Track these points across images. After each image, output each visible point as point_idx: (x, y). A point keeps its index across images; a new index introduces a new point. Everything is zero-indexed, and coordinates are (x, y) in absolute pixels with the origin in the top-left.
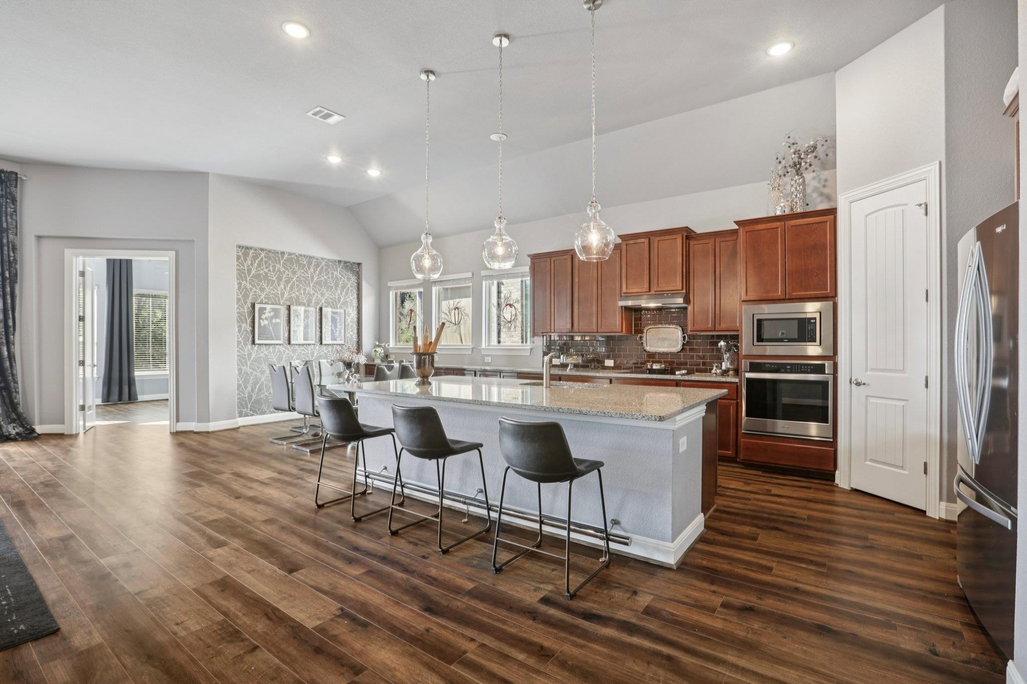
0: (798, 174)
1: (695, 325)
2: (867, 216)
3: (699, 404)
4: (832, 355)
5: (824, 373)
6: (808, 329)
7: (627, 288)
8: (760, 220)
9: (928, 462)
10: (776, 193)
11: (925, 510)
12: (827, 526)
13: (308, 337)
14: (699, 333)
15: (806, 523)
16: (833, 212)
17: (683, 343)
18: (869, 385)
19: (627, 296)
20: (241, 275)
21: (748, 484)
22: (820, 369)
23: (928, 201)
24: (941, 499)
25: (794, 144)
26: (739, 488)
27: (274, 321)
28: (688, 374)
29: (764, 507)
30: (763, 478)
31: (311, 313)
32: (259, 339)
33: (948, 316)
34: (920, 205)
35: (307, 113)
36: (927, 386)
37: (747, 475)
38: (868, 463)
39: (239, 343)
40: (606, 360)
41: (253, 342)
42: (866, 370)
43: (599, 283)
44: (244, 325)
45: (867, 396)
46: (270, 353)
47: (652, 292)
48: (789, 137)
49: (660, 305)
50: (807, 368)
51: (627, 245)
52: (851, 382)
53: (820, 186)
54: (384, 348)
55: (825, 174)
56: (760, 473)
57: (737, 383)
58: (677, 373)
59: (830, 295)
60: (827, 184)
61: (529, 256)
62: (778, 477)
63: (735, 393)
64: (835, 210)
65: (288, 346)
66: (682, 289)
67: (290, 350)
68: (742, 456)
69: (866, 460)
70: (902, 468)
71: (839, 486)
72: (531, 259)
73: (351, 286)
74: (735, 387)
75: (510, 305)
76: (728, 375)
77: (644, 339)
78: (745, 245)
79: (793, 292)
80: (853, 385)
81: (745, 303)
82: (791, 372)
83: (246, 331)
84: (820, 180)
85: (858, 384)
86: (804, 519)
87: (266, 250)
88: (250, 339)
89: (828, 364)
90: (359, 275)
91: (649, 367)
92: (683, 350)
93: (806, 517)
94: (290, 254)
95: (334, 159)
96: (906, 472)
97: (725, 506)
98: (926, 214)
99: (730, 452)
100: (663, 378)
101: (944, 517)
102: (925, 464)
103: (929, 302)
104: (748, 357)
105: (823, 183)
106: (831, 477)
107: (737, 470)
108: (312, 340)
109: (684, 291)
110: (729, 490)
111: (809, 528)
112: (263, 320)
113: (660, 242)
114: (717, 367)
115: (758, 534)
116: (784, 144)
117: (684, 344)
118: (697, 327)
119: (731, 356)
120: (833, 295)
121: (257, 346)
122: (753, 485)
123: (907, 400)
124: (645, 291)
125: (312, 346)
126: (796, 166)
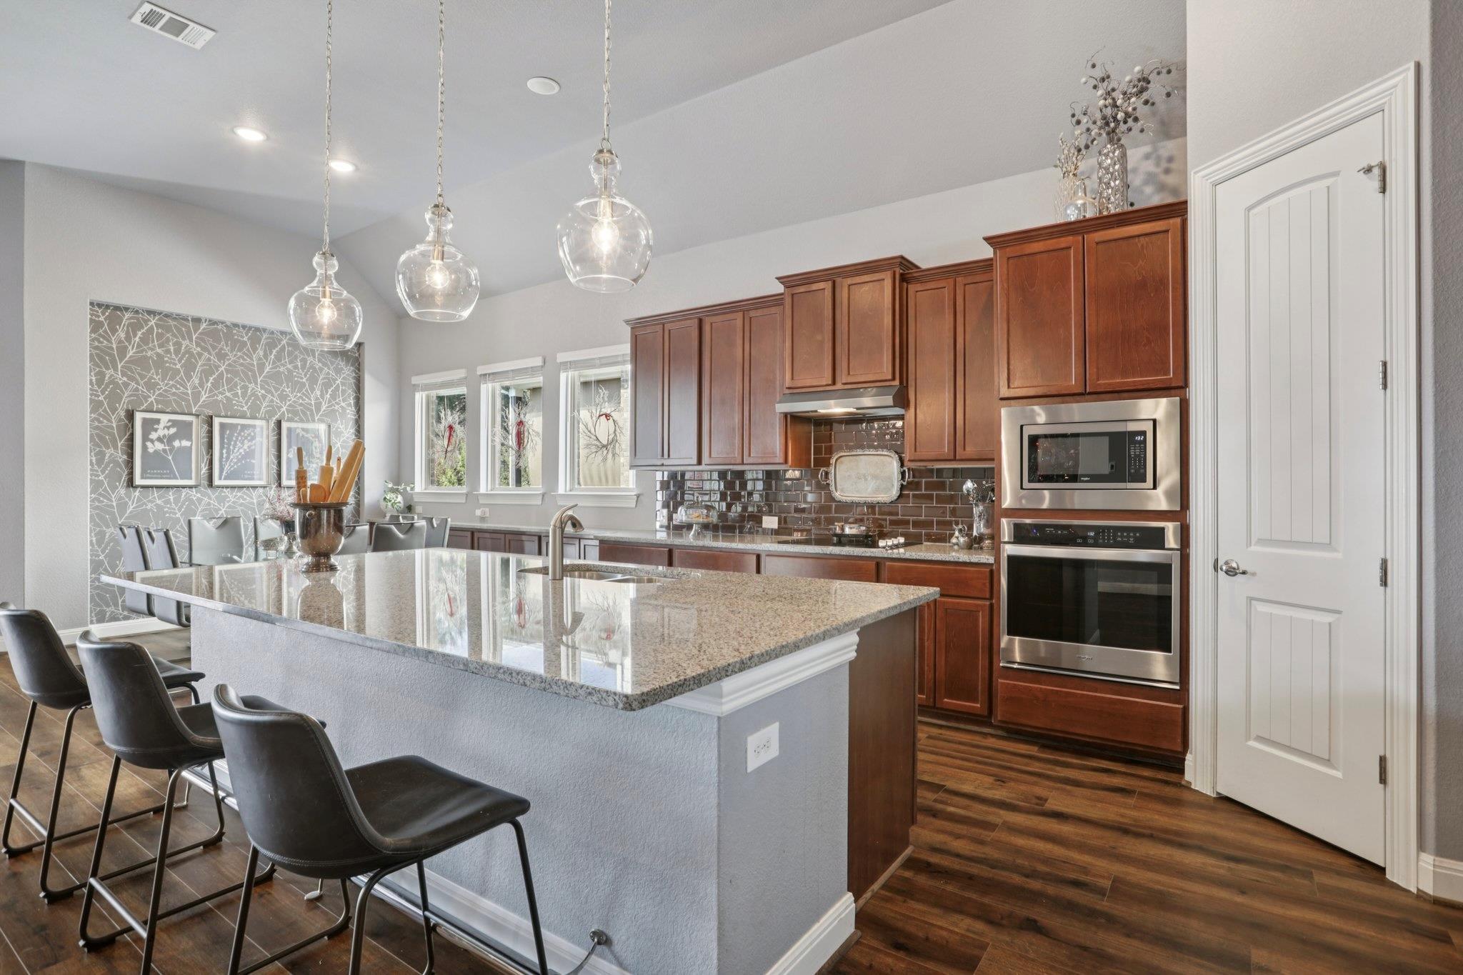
0: (1111, 141)
1: (918, 450)
2: (1249, 209)
3: (839, 630)
4: (1179, 509)
5: (1162, 547)
6: (1130, 455)
7: (792, 379)
8: (1033, 234)
9: (1388, 756)
10: (1069, 182)
11: (1382, 864)
12: (1151, 917)
13: (253, 474)
14: (930, 465)
15: (1104, 905)
16: (1178, 210)
17: (902, 485)
18: (1254, 574)
19: (796, 393)
20: (101, 358)
21: (1001, 780)
22: (1155, 538)
23: (1387, 158)
24: (1421, 847)
25: (1103, 80)
26: (981, 792)
27: (176, 444)
28: (906, 545)
29: (1018, 851)
30: (1037, 764)
31: (258, 430)
32: (142, 477)
33: (1436, 420)
34: (1369, 170)
35: (130, 17)
36: (1384, 582)
37: (1006, 757)
38: (1252, 743)
39: (96, 485)
40: (764, 517)
41: (130, 483)
42: (1249, 544)
43: (747, 371)
44: (109, 452)
45: (1251, 599)
46: (168, 502)
47: (839, 386)
48: (1094, 66)
49: (852, 410)
50: (1128, 537)
51: (793, 295)
52: (1216, 568)
53: (1158, 170)
54: (404, 494)
55: (1168, 147)
56: (1033, 750)
57: (992, 564)
58: (882, 543)
59: (1173, 385)
60: (1173, 166)
61: (627, 322)
62: (1069, 760)
63: (988, 585)
64: (1183, 206)
65: (209, 491)
66: (894, 379)
67: (213, 497)
68: (999, 715)
69: (1248, 739)
70: (1328, 762)
71: (1193, 787)
72: (632, 328)
73: (343, 384)
74: (988, 574)
75: (606, 416)
76: (981, 548)
77: (831, 476)
78: (1005, 285)
79: (1098, 380)
80: (1221, 574)
81: (1005, 402)
82: (1096, 545)
83: (117, 464)
84: (1159, 159)
85: (1231, 572)
86: (1101, 892)
87: (160, 314)
88: (124, 477)
89: (1170, 528)
90: (359, 365)
91: (838, 531)
92: (901, 496)
93: (1107, 884)
94: (212, 322)
95: (250, 135)
96: (1339, 774)
97: (934, 850)
98: (1383, 190)
99: (979, 705)
100: (852, 554)
101: (1429, 889)
102: (1383, 760)
103: (1388, 390)
104: (1010, 513)
105: (1164, 165)
106: (1176, 765)
107: (992, 742)
108: (260, 479)
109: (897, 383)
110: (957, 799)
111: (1111, 921)
112: (152, 441)
113: (852, 287)
114: (960, 531)
115: (983, 947)
116: (1084, 80)
117: (902, 488)
118: (923, 453)
119: (986, 509)
120: (1181, 384)
121: (139, 489)
122: (1012, 784)
123: (1339, 612)
124: (825, 383)
125: (261, 490)
126: (1107, 124)
